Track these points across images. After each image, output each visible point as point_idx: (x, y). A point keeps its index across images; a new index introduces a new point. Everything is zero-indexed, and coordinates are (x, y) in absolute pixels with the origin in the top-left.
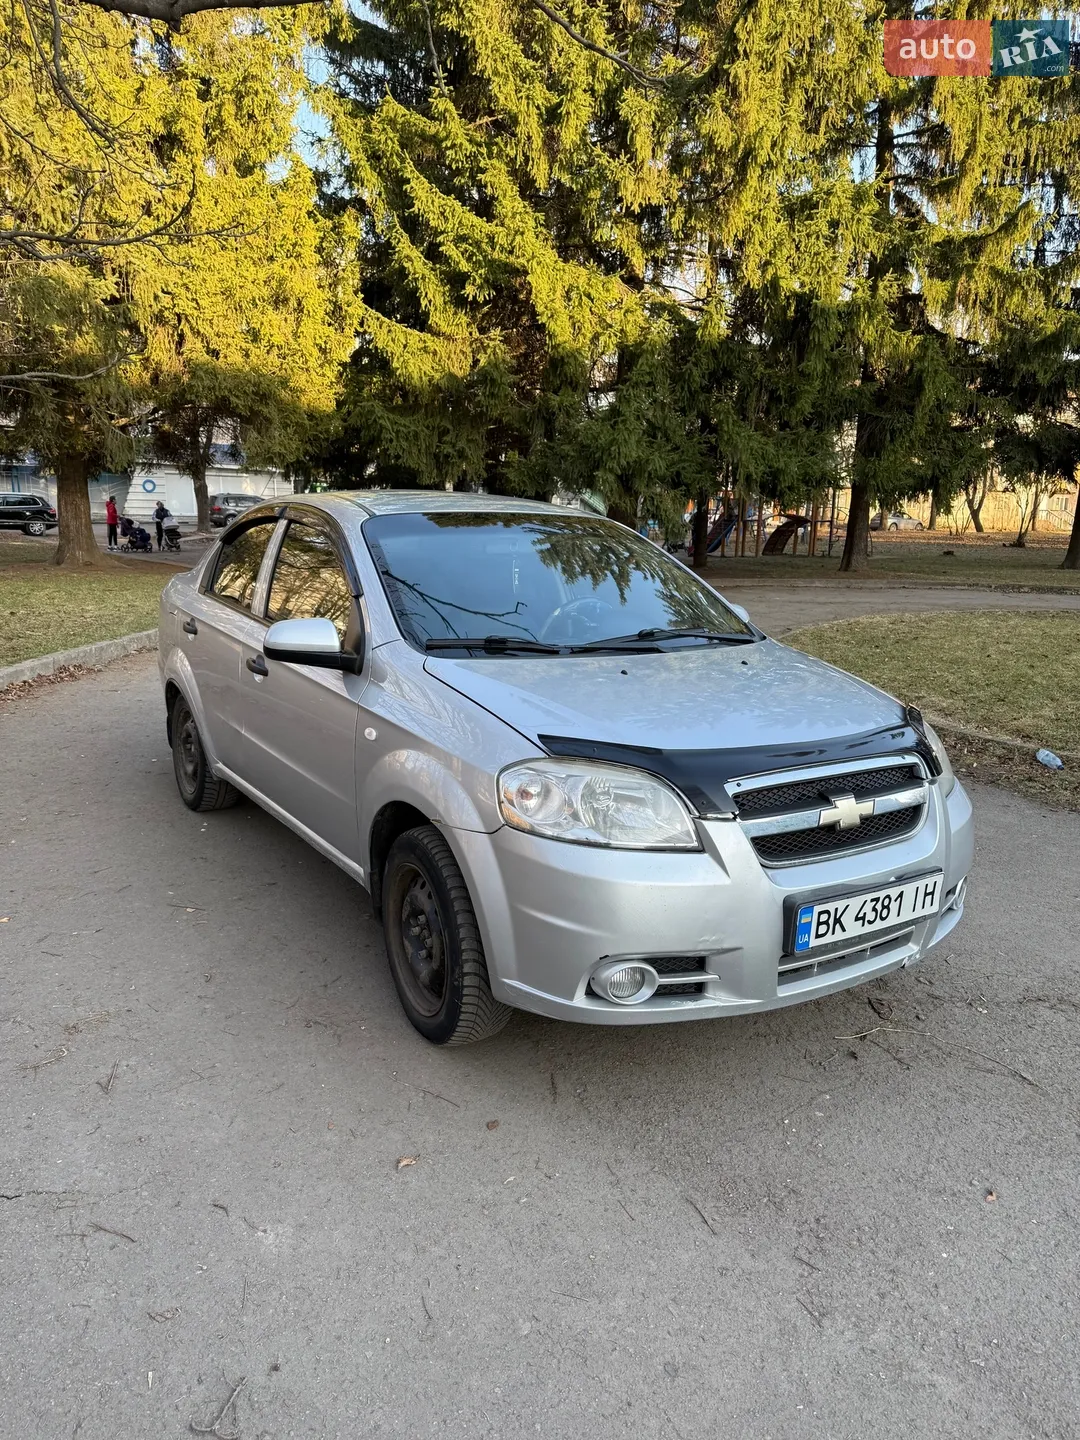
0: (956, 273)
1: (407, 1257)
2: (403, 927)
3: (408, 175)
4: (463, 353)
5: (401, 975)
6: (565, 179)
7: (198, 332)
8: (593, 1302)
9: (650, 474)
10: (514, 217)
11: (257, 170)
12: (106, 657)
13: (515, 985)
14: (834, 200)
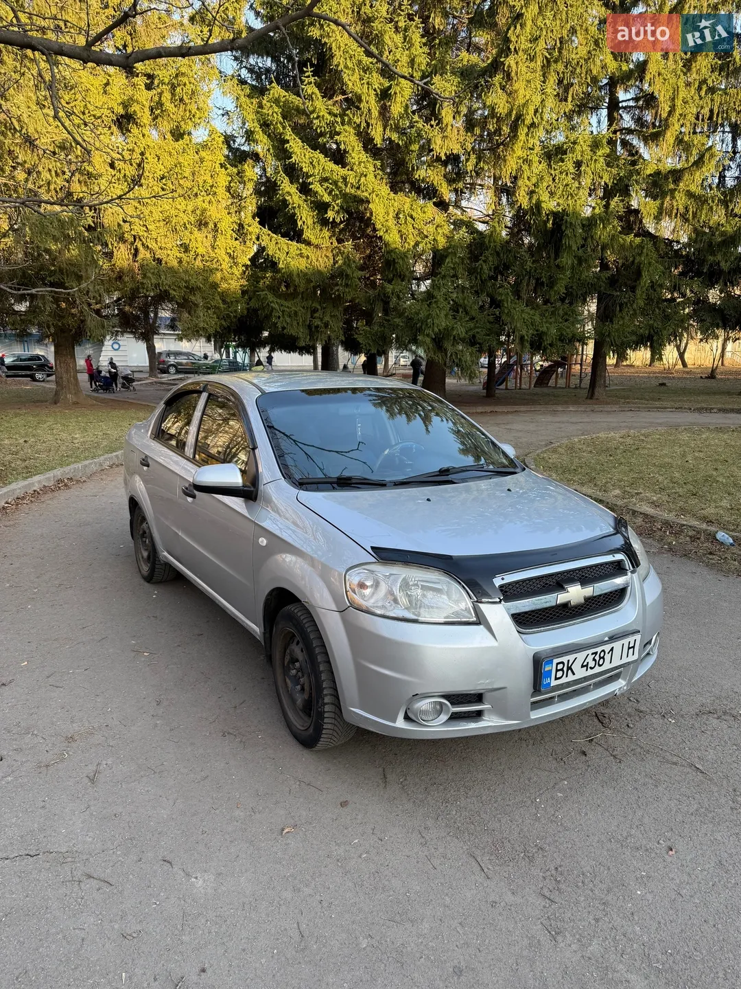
0: (663, 195)
1: (288, 895)
2: (286, 670)
3: (287, 137)
4: (327, 257)
5: (284, 702)
6: (395, 137)
7: (148, 246)
8: (408, 925)
9: (454, 337)
10: (360, 163)
11: (186, 137)
12: (89, 472)
13: (358, 712)
14: (578, 148)
